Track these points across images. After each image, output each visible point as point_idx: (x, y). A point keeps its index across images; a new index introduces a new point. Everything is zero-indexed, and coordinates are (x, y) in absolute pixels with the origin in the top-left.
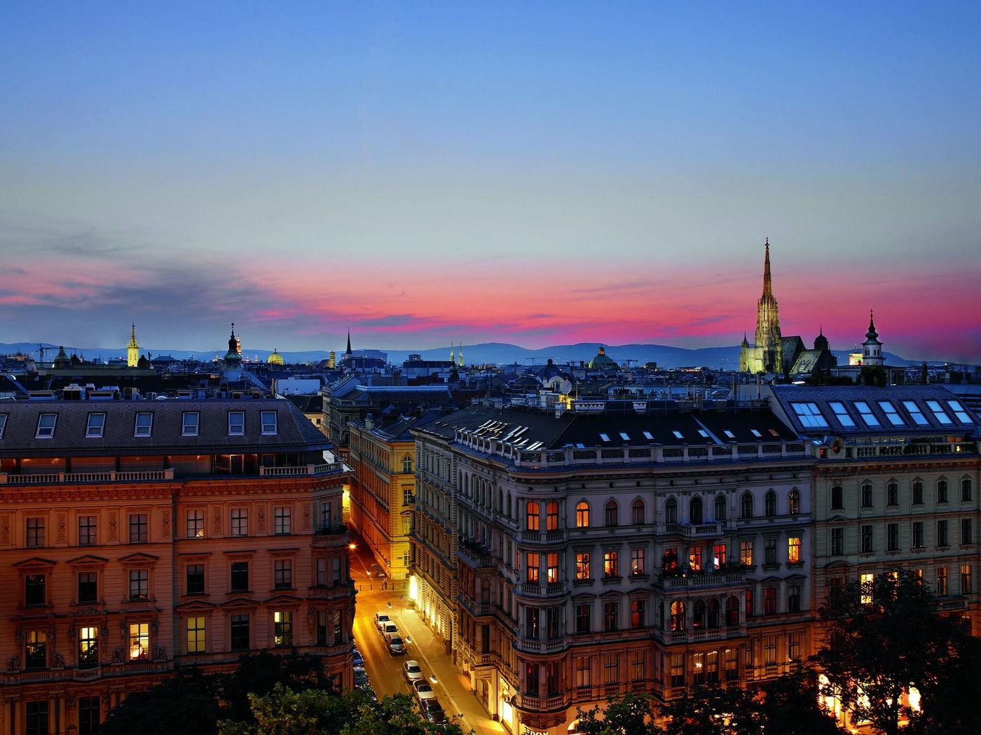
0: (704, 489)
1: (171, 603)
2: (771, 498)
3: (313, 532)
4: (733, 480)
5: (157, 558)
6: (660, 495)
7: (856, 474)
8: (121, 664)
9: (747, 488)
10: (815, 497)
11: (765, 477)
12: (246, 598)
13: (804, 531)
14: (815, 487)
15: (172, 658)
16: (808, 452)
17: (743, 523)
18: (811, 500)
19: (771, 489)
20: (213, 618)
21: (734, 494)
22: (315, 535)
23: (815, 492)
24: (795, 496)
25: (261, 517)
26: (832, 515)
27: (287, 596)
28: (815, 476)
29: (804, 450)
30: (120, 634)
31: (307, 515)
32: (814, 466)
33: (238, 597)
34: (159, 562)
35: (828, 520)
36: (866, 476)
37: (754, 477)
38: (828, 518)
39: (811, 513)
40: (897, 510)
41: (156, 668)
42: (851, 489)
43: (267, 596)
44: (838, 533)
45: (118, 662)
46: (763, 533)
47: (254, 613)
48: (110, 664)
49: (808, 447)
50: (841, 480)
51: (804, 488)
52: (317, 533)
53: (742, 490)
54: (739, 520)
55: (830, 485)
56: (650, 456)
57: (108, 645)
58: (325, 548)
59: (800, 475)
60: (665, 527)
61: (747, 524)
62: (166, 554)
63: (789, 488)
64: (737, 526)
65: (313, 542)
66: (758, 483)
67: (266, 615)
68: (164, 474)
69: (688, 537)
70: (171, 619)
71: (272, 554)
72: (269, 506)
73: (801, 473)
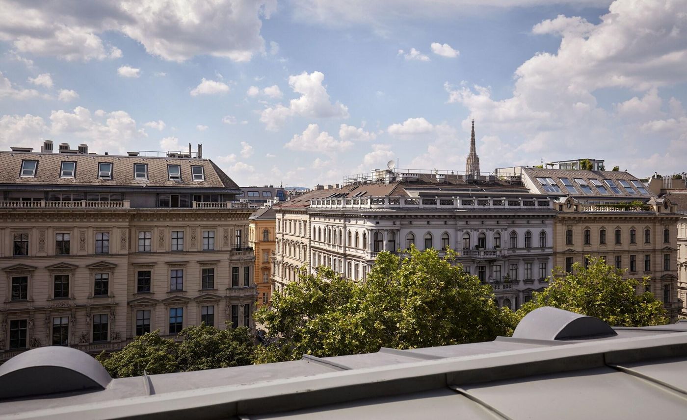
0: (488, 227)
1: (126, 298)
2: (528, 236)
3: (229, 249)
4: (505, 222)
5: (116, 265)
6: (460, 230)
7: (581, 222)
8: (86, 344)
9: (514, 229)
10: (556, 236)
11: (524, 222)
12: (181, 295)
13: (549, 258)
14: (556, 229)
15: (125, 339)
16: (551, 206)
17: (511, 252)
18: (553, 238)
19: (528, 230)
20: (157, 310)
21: (506, 232)
22: (231, 251)
23: (556, 233)
24: (543, 235)
25: (194, 238)
26: (567, 249)
27: (211, 295)
28: (556, 223)
29: (548, 205)
30: (86, 321)
31: (226, 237)
32: (555, 215)
33: (175, 295)
34: (117, 268)
35: (564, 252)
36: (587, 224)
37: (518, 222)
38: (564, 250)
39: (553, 247)
40: (606, 248)
41: (113, 346)
42: (578, 232)
43: (197, 294)
44: (570, 261)
45: (83, 342)
46: (523, 259)
47: (186, 307)
48: (78, 344)
49: (551, 204)
50: (571, 226)
51: (549, 231)
52: (232, 250)
53: (510, 230)
54: (509, 249)
55: (565, 228)
56: (453, 204)
57: (77, 330)
58: (239, 260)
59: (546, 222)
60: (463, 252)
61: (514, 252)
62: (123, 262)
63: (539, 230)
64: (508, 253)
65: (231, 256)
66: (520, 226)
67: (196, 308)
68: (123, 204)
69: (478, 258)
70: (125, 311)
71: (201, 264)
72: (199, 230)
73: (547, 220)
